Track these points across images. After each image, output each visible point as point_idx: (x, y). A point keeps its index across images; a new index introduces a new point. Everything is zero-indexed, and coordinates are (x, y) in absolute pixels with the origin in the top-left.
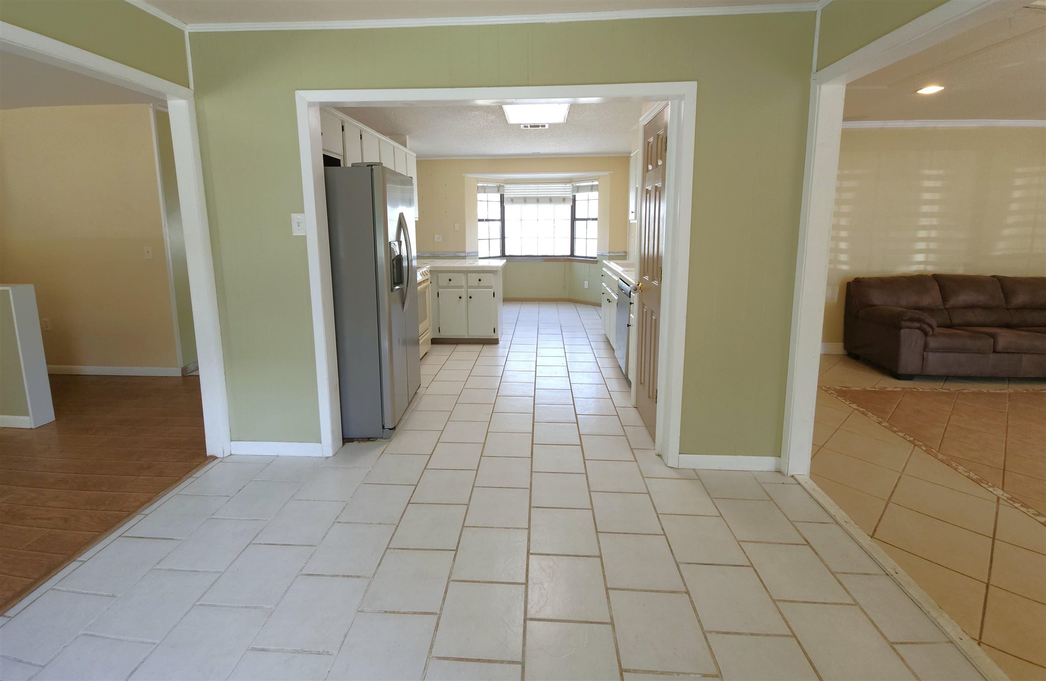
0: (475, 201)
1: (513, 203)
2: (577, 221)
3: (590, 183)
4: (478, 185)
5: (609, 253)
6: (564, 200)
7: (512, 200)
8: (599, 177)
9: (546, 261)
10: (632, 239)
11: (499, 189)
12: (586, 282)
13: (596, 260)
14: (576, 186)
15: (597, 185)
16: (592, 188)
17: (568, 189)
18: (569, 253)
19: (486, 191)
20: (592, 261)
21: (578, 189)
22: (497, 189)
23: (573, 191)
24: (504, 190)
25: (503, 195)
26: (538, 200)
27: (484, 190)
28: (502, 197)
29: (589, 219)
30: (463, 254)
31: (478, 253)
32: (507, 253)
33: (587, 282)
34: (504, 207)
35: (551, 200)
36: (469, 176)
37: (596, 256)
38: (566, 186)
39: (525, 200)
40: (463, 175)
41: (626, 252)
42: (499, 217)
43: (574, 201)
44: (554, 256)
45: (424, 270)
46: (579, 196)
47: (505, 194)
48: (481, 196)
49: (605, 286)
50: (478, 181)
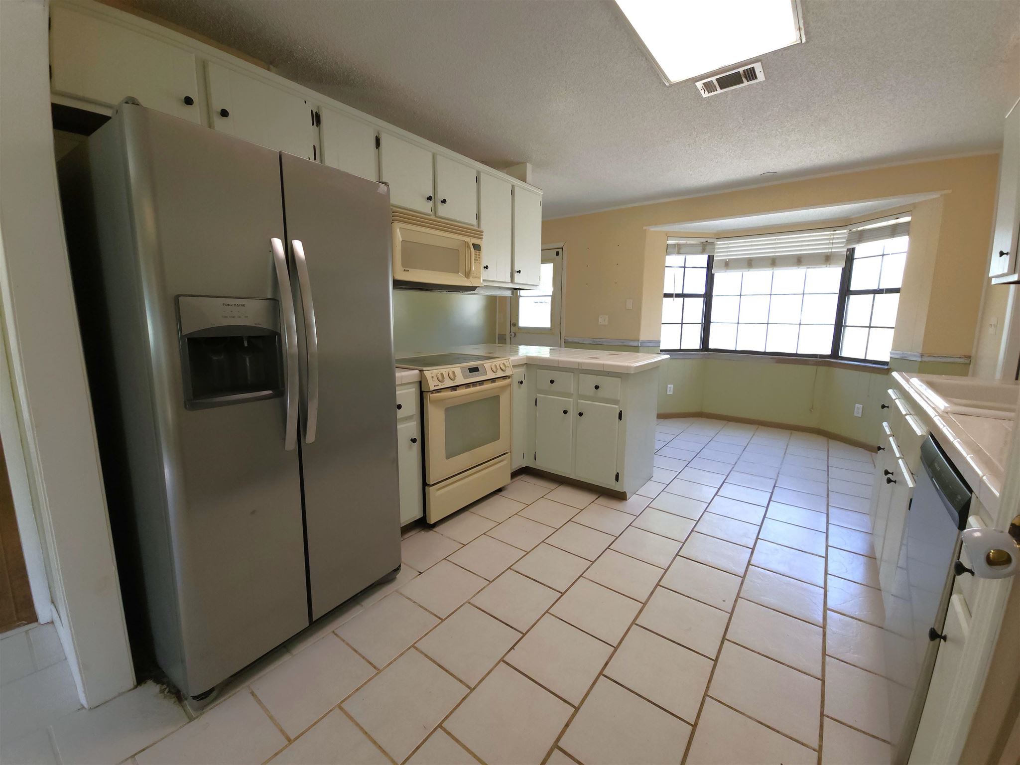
0: (662, 267)
1: (727, 269)
2: (852, 297)
3: (892, 222)
4: (669, 242)
5: (922, 356)
6: (827, 259)
7: (728, 265)
8: (915, 206)
9: (779, 361)
10: (991, 330)
11: (705, 246)
12: (857, 405)
13: (886, 367)
14: (857, 231)
15: (908, 223)
16: (894, 231)
17: (837, 238)
18: (828, 351)
19: (681, 251)
20: (881, 369)
21: (861, 237)
22: (701, 248)
23: (849, 241)
24: (714, 249)
25: (714, 256)
26: (774, 262)
27: (679, 249)
28: (711, 260)
29: (880, 291)
30: (635, 344)
31: (660, 342)
32: (712, 346)
33: (860, 406)
34: (713, 275)
35: (799, 261)
36: (653, 229)
37: (887, 359)
38: (834, 234)
39: (750, 263)
40: (644, 228)
41: (969, 357)
42: (702, 291)
43: (850, 259)
44: (796, 355)
45: (498, 363)
46: (861, 249)
47: (715, 255)
48: (673, 260)
49: (888, 432)
50: (669, 236)
